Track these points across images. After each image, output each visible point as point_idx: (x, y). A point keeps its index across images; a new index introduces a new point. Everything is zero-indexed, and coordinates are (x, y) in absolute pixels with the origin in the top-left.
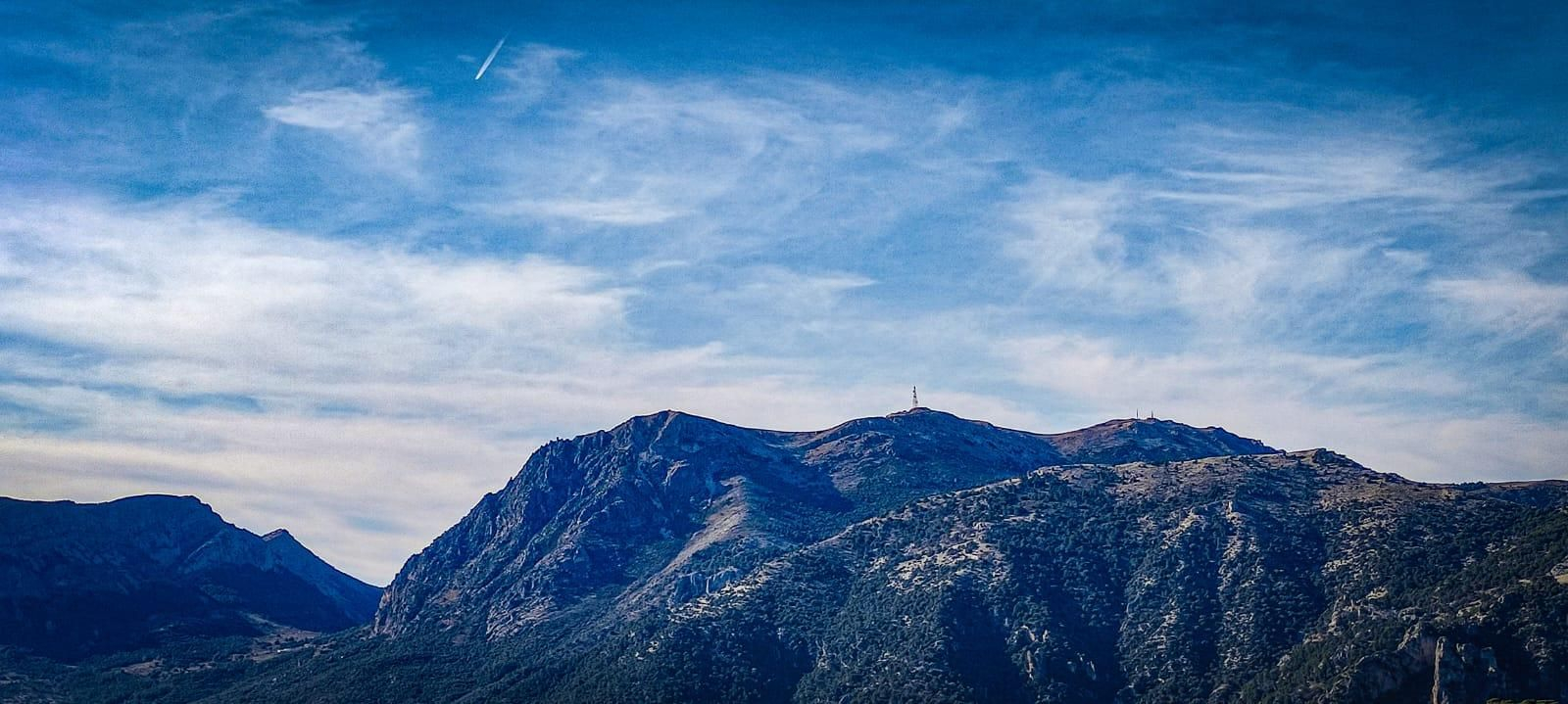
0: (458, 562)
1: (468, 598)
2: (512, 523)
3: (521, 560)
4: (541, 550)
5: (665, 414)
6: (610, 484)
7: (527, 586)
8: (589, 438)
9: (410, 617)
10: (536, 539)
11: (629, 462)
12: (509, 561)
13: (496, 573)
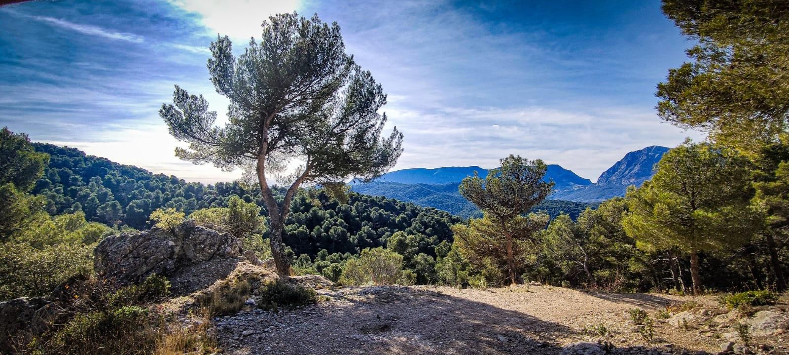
0: (614, 172)
1: (617, 179)
2: (624, 166)
3: (627, 172)
4: (631, 170)
5: (653, 146)
6: (643, 159)
7: (630, 176)
8: (637, 151)
9: (606, 182)
10: (629, 169)
11: (647, 154)
12: (624, 172)
13: (623, 174)
